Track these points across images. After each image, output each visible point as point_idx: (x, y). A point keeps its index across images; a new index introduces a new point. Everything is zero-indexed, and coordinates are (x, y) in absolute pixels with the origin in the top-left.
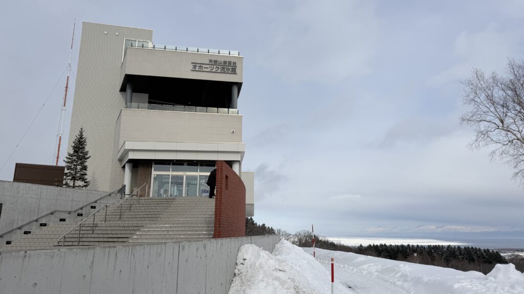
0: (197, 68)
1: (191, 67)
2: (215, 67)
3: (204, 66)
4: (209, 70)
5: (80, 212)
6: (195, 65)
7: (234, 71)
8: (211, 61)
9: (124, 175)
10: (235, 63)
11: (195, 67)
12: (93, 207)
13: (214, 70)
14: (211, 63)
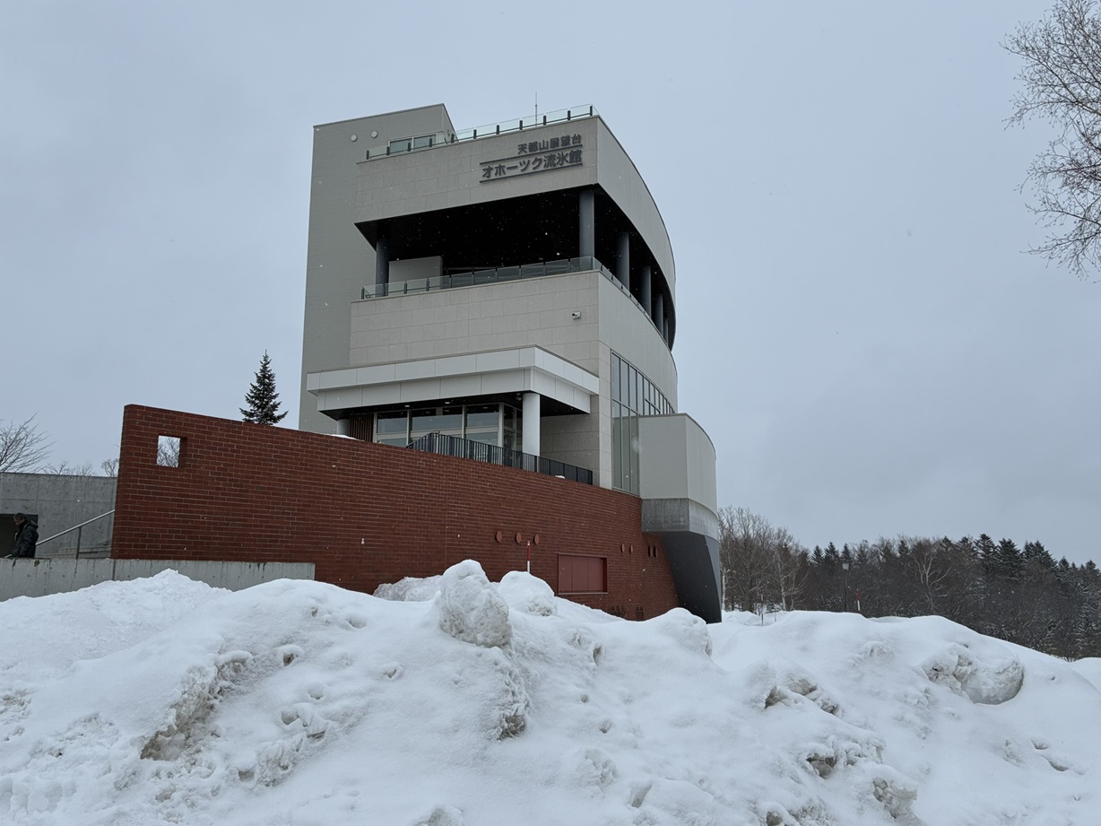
0: (493, 176)
1: (479, 174)
2: (532, 160)
3: (508, 164)
4: (517, 172)
6: (487, 167)
7: (576, 159)
8: (522, 148)
10: (579, 137)
11: (489, 171)
13: (530, 169)
14: (523, 154)
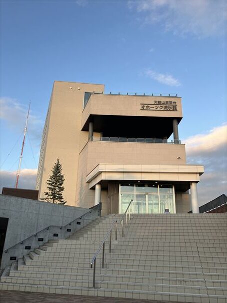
0: (145, 108)
1: (140, 107)
2: (159, 106)
3: (150, 106)
4: (154, 109)
5: (69, 227)
6: (143, 105)
7: (175, 109)
8: (155, 102)
9: (94, 195)
10: (175, 103)
11: (143, 107)
12: (79, 223)
13: (159, 109)
14: (156, 104)
